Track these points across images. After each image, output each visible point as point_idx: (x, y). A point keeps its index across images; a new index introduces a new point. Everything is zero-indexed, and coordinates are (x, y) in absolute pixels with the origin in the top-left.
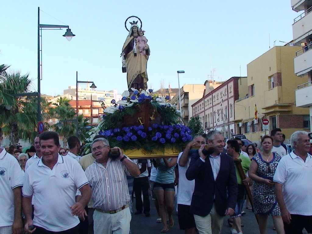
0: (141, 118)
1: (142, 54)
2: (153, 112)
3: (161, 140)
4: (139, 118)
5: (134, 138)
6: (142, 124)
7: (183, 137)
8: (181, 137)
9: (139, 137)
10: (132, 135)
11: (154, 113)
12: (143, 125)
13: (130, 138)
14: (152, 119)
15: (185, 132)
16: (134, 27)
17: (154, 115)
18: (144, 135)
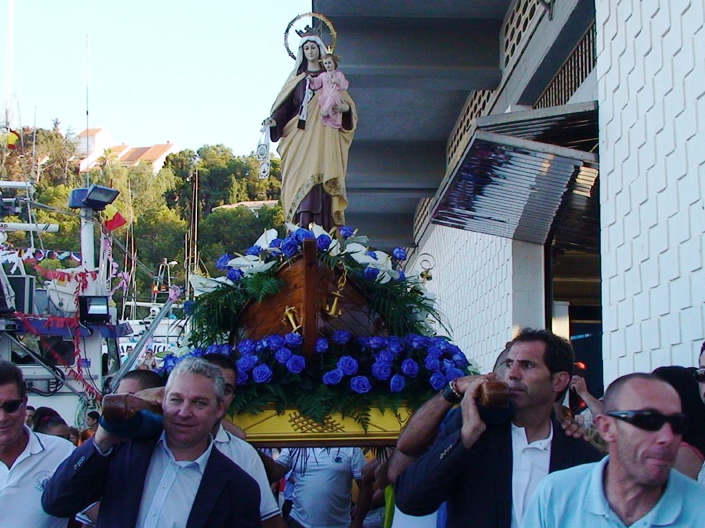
0: (293, 308)
1: (329, 124)
2: (336, 289)
3: (355, 381)
4: (287, 310)
5: (263, 372)
6: (295, 328)
7: (432, 372)
8: (424, 375)
9: (279, 370)
10: (257, 365)
11: (338, 294)
12: (299, 330)
13: (250, 373)
14: (332, 313)
15: (441, 359)
16: (309, 44)
17: (338, 302)
18: (296, 362)
